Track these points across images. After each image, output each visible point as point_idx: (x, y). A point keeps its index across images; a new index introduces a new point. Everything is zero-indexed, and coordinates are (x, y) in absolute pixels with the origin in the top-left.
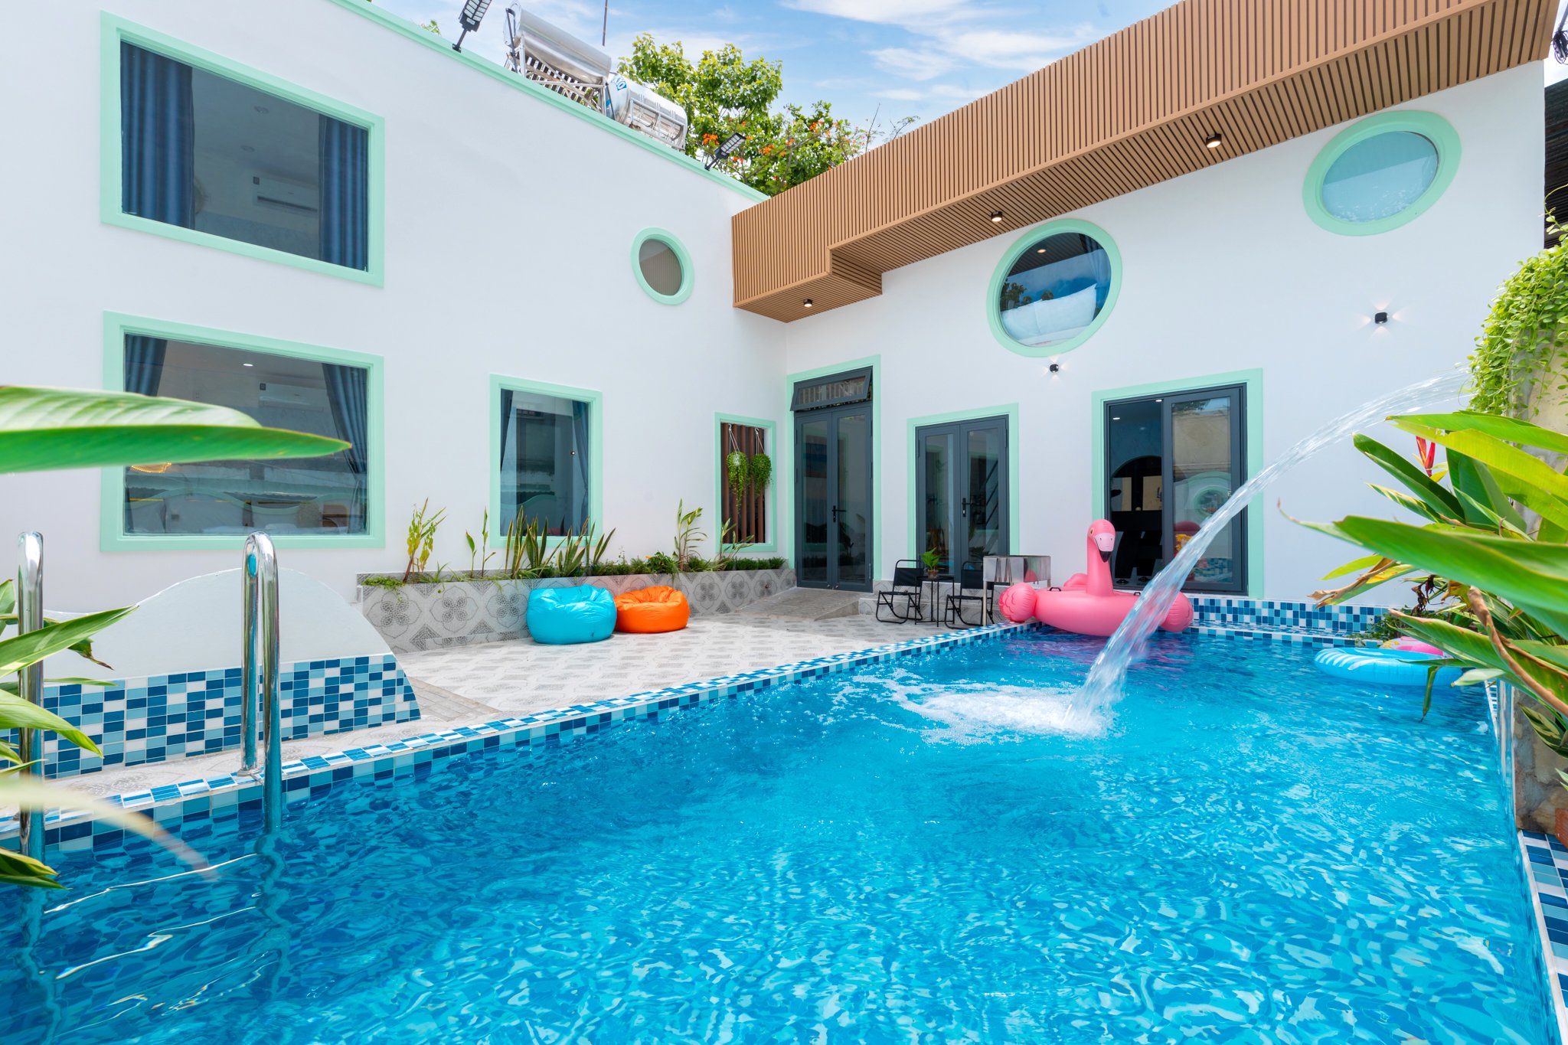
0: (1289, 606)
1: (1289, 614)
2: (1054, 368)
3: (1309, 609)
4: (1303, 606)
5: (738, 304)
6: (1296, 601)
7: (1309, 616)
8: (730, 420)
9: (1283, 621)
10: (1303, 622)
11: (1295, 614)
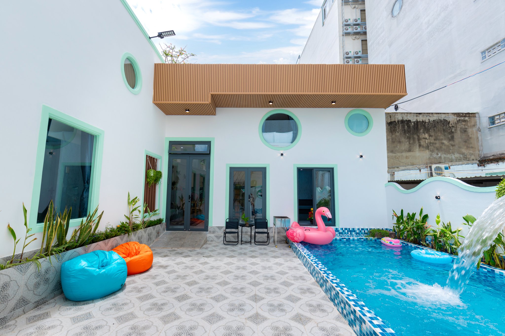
0: (346, 229)
1: (346, 231)
2: (282, 155)
3: (351, 229)
4: (349, 229)
5: (156, 102)
6: (348, 227)
7: (351, 231)
8: (149, 155)
9: (345, 233)
10: (349, 233)
11: (348, 231)
